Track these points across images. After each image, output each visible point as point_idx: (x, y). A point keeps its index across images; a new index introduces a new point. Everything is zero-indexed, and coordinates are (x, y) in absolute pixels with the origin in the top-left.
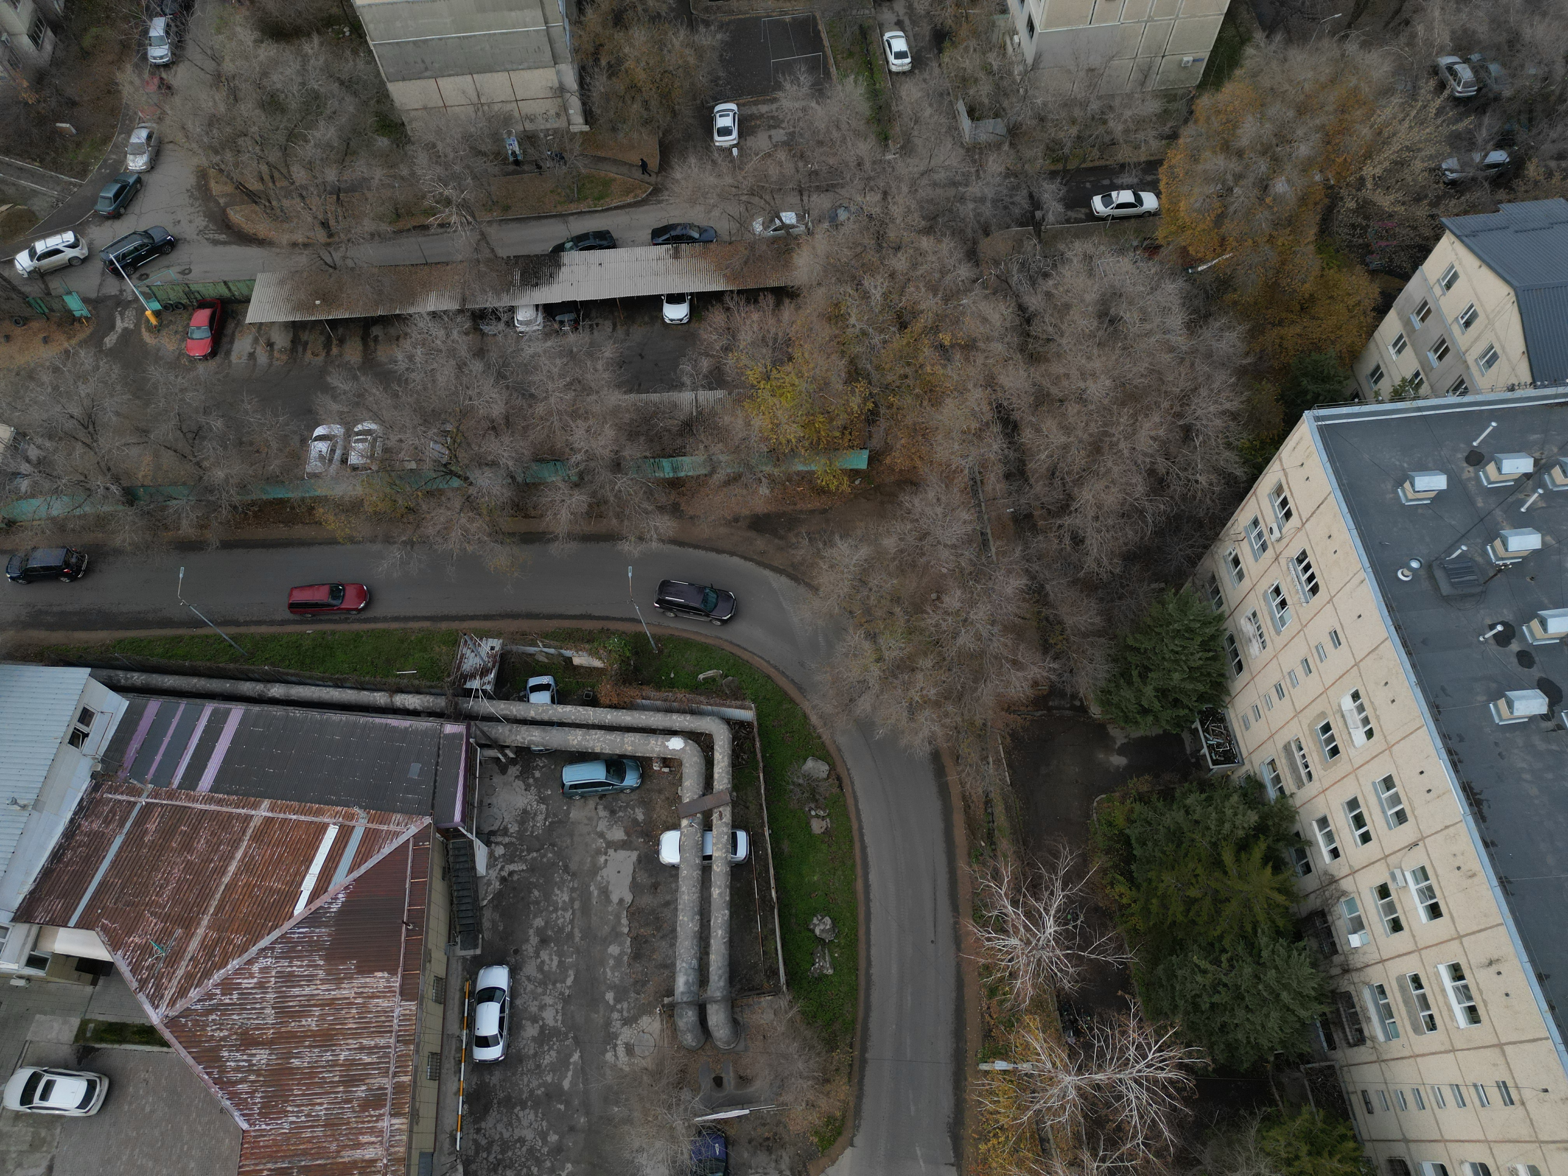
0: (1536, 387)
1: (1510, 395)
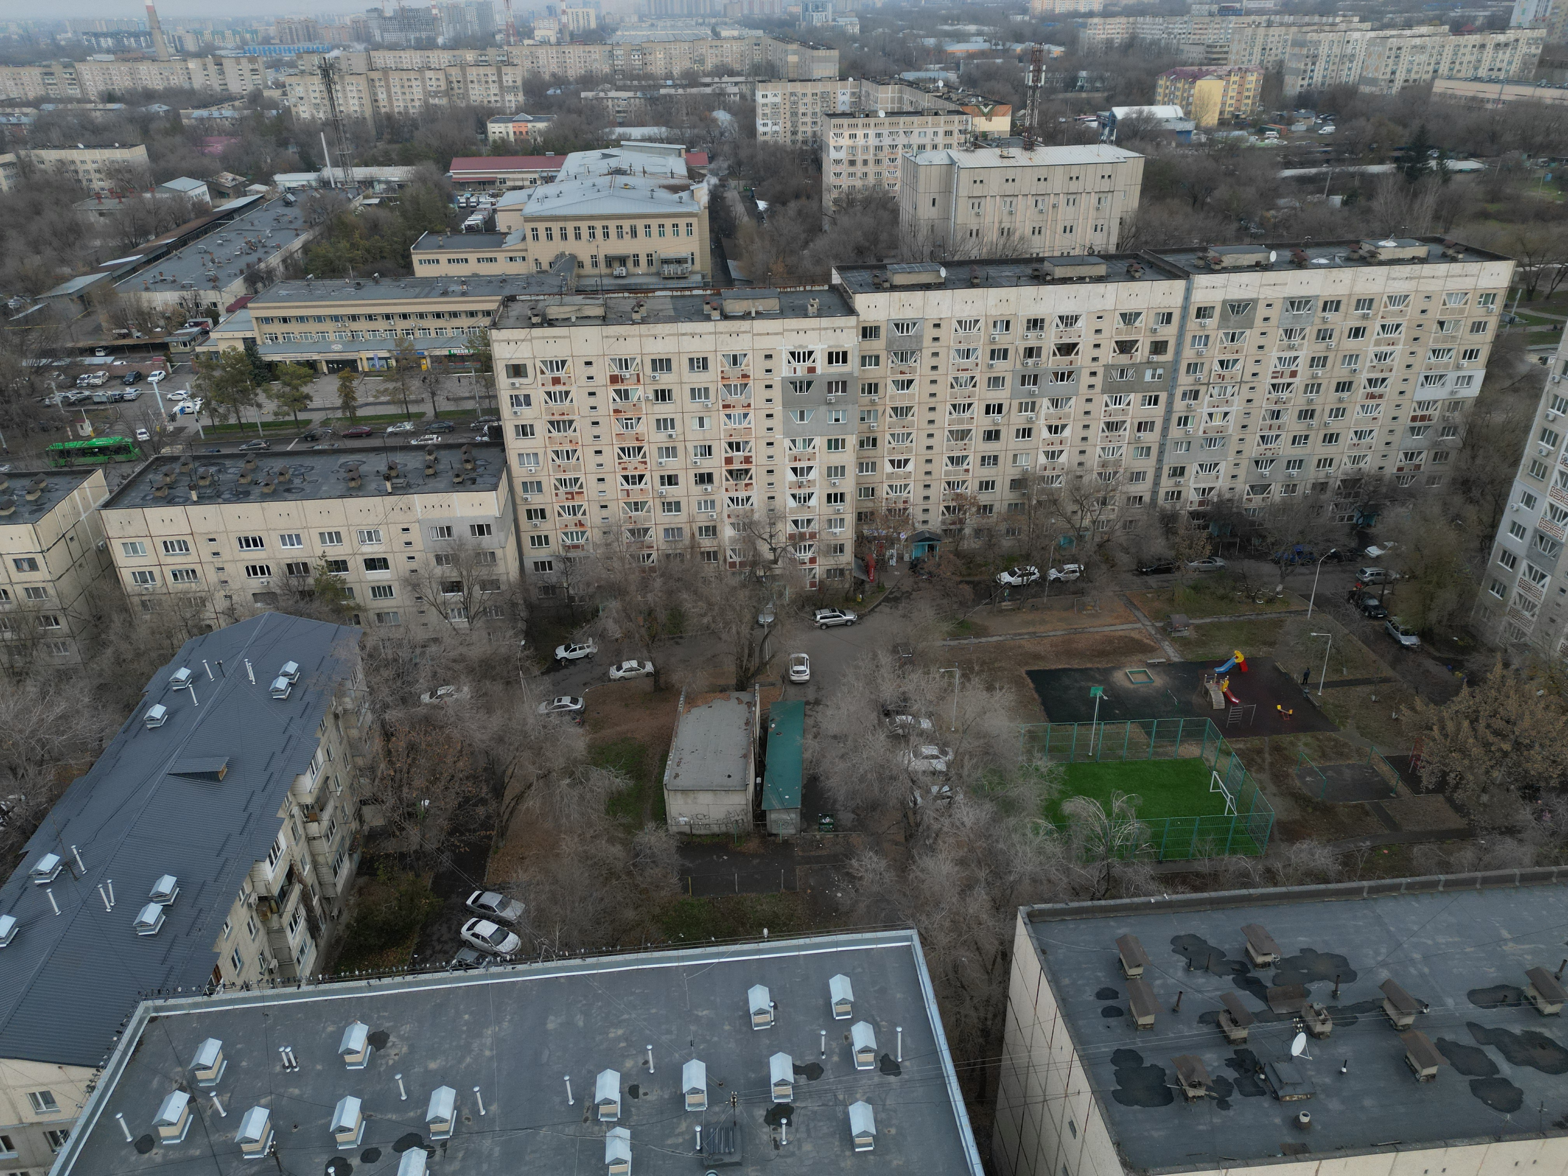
0: (104, 1067)
1: (96, 1094)
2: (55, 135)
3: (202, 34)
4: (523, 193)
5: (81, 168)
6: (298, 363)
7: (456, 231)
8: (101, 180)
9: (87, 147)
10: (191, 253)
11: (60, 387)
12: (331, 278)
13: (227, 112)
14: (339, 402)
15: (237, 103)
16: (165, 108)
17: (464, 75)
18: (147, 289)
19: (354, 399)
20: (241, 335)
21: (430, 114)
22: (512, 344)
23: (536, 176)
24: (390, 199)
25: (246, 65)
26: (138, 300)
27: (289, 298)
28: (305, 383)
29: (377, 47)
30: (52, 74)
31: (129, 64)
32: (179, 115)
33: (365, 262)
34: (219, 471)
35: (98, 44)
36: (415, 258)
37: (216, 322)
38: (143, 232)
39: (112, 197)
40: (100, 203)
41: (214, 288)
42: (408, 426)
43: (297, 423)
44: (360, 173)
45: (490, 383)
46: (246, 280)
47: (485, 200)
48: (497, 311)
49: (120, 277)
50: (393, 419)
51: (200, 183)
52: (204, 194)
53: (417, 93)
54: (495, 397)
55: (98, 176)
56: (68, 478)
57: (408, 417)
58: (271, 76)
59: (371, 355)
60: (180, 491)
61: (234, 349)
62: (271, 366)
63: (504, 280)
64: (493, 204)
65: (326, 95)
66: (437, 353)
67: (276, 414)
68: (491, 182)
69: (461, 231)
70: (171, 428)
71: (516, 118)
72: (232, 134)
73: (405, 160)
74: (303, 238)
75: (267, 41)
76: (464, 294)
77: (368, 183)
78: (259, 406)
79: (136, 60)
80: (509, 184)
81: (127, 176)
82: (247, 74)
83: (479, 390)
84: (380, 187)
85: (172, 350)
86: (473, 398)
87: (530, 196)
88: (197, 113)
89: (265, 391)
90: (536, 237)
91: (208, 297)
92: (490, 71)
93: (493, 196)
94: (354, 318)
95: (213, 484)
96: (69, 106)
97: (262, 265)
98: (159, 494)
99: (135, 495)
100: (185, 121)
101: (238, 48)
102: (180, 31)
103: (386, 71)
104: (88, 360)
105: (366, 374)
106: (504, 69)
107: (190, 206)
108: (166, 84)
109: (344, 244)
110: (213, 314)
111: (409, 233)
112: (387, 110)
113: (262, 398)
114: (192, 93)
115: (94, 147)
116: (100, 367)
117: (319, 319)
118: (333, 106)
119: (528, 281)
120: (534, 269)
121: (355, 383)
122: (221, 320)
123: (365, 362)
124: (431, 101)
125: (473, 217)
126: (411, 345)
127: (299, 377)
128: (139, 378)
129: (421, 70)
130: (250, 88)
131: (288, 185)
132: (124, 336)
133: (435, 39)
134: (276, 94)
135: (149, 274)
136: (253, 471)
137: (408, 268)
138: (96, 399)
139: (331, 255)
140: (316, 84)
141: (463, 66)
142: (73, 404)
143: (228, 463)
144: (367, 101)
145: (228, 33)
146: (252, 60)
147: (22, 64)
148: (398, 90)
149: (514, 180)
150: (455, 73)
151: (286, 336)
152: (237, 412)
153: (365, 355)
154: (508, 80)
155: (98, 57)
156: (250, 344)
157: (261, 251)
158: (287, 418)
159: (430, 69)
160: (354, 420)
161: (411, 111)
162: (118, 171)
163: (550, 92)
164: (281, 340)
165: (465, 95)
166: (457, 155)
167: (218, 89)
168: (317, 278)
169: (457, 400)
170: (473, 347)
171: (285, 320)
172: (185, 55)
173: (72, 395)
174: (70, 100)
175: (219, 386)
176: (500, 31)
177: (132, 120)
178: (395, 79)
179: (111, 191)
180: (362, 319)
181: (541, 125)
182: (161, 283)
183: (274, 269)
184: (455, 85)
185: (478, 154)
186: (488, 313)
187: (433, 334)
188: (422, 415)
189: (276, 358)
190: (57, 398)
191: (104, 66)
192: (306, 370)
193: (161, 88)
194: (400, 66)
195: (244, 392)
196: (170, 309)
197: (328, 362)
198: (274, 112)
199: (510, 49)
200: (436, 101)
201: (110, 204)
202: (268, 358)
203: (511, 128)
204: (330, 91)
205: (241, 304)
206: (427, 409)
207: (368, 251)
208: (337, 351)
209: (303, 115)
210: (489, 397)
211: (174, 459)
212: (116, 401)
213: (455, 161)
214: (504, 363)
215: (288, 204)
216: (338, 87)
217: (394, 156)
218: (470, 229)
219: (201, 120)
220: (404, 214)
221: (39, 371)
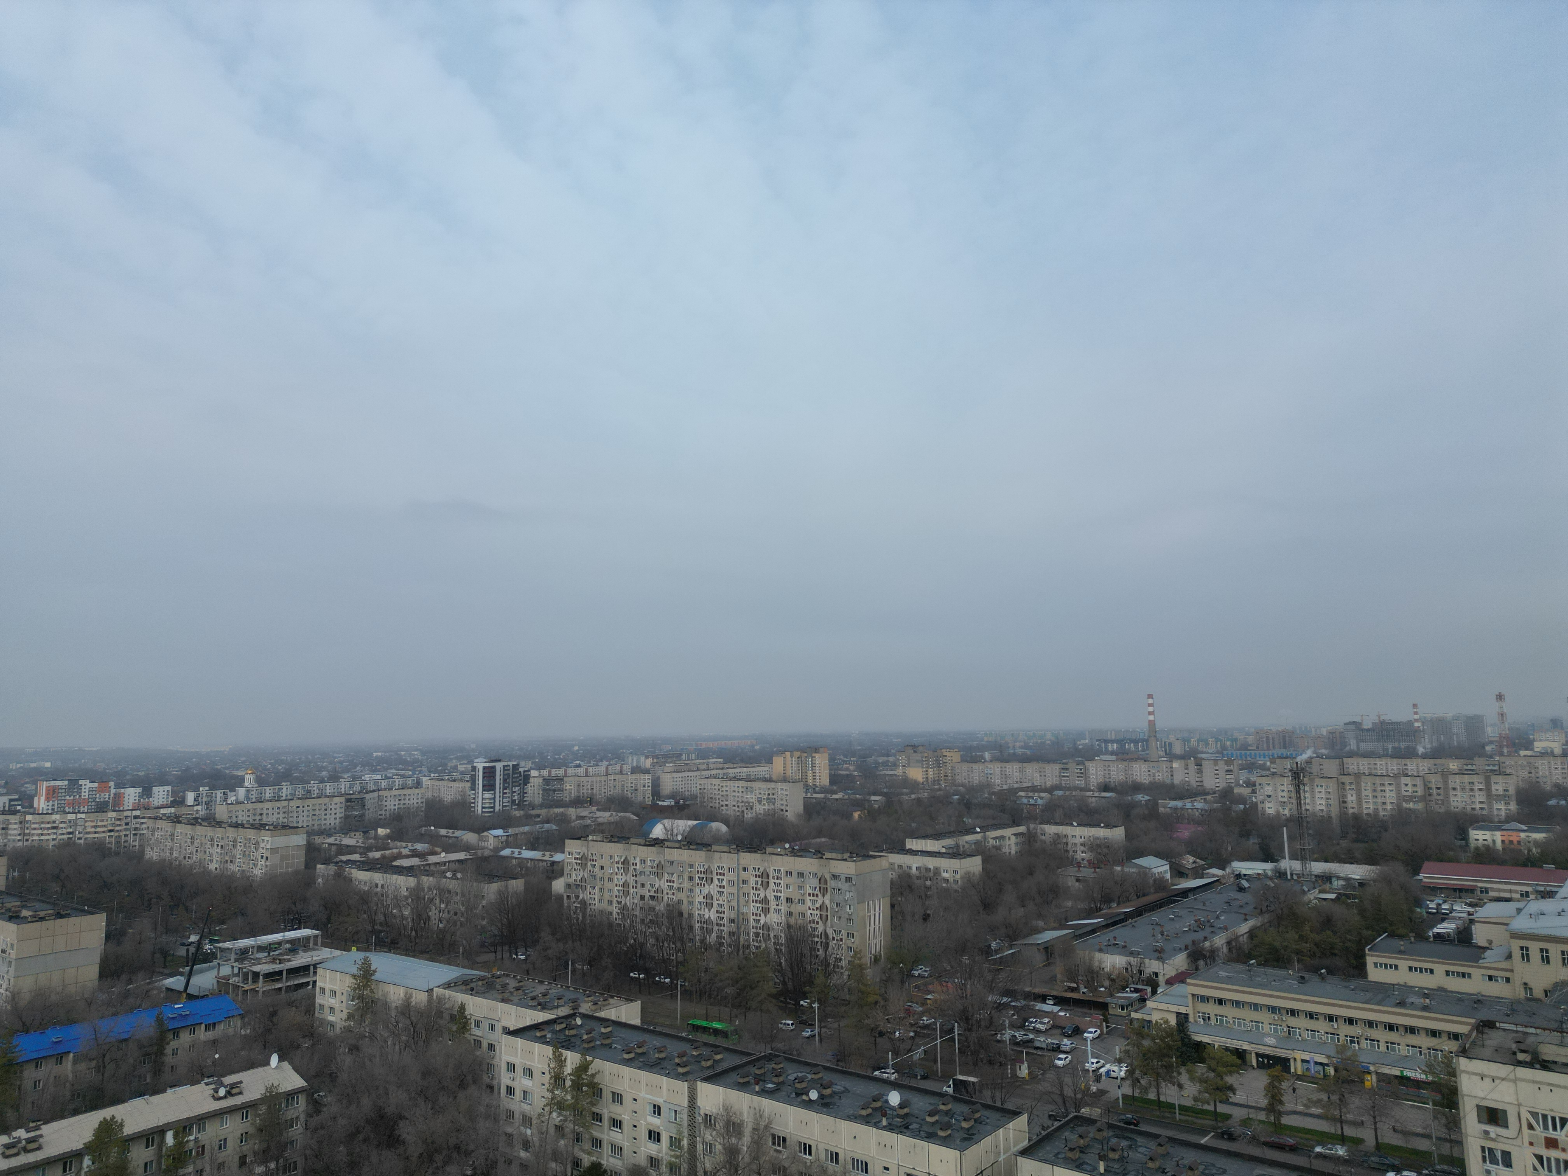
2: (1058, 814)
3: (1189, 741)
4: (1510, 907)
5: (1071, 841)
6: (1227, 1049)
7: (1421, 937)
8: (1084, 852)
9: (1079, 825)
10: (1143, 922)
11: (1013, 1026)
12: (1274, 967)
13: (1199, 804)
14: (1264, 1102)
15: (1209, 797)
16: (1147, 798)
17: (1446, 782)
18: (1101, 950)
19: (1281, 1103)
20: (1175, 1009)
21: (1402, 818)
22: (1487, 1081)
23: (1529, 889)
24: (1347, 896)
25: (1222, 766)
26: (1091, 959)
27: (1228, 980)
28: (1231, 1073)
29: (1351, 755)
30: (1067, 769)
31: (1126, 763)
32: (1157, 804)
33: (1313, 956)
34: (1130, 1147)
35: (1106, 748)
36: (1370, 960)
37: (1154, 992)
38: (1107, 900)
39: (1090, 867)
40: (1079, 871)
41: (1158, 959)
42: (1341, 1151)
43: (1215, 1114)
44: (1319, 867)
45: (1454, 1123)
46: (1189, 956)
47: (1461, 909)
48: (1468, 1036)
49: (1081, 936)
50: (1324, 1138)
51: (1165, 862)
52: (1165, 872)
53: (1390, 796)
54: (1460, 1143)
55: (1082, 848)
56: (998, 1115)
57: (1343, 1140)
58: (1243, 776)
59: (1306, 1056)
60: (1090, 1158)
61: (1167, 1022)
62: (1200, 1046)
63: (1478, 1001)
64: (1469, 914)
65: (1293, 795)
66: (1386, 1070)
67: (1196, 1099)
68: (1470, 891)
69: (1427, 939)
70: (1094, 1089)
71: (1506, 826)
72: (1199, 823)
73: (1369, 860)
74: (1251, 923)
75: (1245, 747)
76: (1425, 1008)
77: (1327, 878)
78: (1180, 1086)
79: (1131, 760)
80: (1492, 894)
81: (1105, 851)
82: (1222, 773)
83: (1438, 1129)
84: (1336, 884)
85: (1111, 1011)
86: (1428, 1136)
87: (1519, 911)
88: (1173, 803)
89: (1188, 1071)
90: (1526, 957)
91: (1152, 966)
92: (1475, 779)
93: (1470, 905)
94: (1293, 1012)
95: (1122, 1159)
96: (1074, 793)
97: (1207, 944)
98: (1070, 1155)
99: (1049, 1149)
100: (1161, 810)
101: (1218, 752)
102: (1172, 738)
103: (1358, 776)
104: (1039, 1006)
105: (1299, 1078)
106: (1494, 778)
107: (1151, 882)
108: (1151, 779)
109: (1292, 935)
110: (1153, 983)
111: (1366, 933)
112: (1355, 811)
113: (1184, 1078)
114: (1172, 786)
115: (1085, 825)
116: (1047, 1014)
117: (1256, 1007)
118: (1299, 804)
119: (1513, 1008)
120: (1522, 994)
121: (1285, 1085)
122: (1159, 990)
123: (1299, 1063)
124: (1405, 805)
125: (1444, 925)
126: (1355, 1054)
127: (1226, 1065)
128: (1077, 1032)
129: (1396, 776)
130: (1222, 785)
131: (1244, 872)
132: (1073, 990)
133: (1415, 749)
134: (1245, 791)
135: (1105, 937)
136: (1164, 1156)
137: (1360, 970)
138: (1037, 1044)
139: (1277, 944)
140: (1285, 786)
141: (1445, 774)
142: (1017, 1044)
143: (1140, 1140)
144: (1334, 802)
145: (1211, 741)
146: (1228, 762)
147: (1048, 761)
148: (1369, 793)
149: (1499, 890)
150: (1435, 781)
151: (1220, 1018)
152: (1158, 1087)
153: (1300, 1055)
154: (1498, 787)
155: (1103, 757)
156: (1183, 1018)
157: (1208, 930)
158: (1206, 1107)
159: (1406, 775)
160: (1278, 1127)
161: (1382, 813)
162: (1099, 846)
163: (1552, 802)
164: (1213, 1021)
165: (1446, 801)
166: (1429, 858)
167: (1194, 783)
168: (1259, 964)
169: (1406, 1134)
170: (1432, 1073)
171: (1220, 1002)
172: (1171, 756)
173: (1019, 1035)
174: (1076, 788)
175: (1146, 1056)
176: (1491, 743)
177: (1118, 806)
178: (1367, 784)
179: (1089, 862)
180: (1302, 1016)
181: (1539, 836)
182: (1113, 947)
183: (1218, 949)
184: (1434, 792)
185: (1455, 860)
186: (1455, 1036)
187: (1383, 1048)
188: (1358, 1141)
189: (1206, 1039)
190: (1007, 1035)
191: (1107, 764)
192: (1234, 1059)
193: (1147, 782)
194: (1373, 772)
195: (1169, 1067)
196: (1116, 972)
197: (1258, 1055)
198: (1242, 807)
199: (1502, 759)
200: (1411, 805)
201: (1087, 872)
202: (1198, 1038)
203: (1498, 836)
204: (1298, 792)
205: (1180, 978)
206: (1367, 1135)
207: (1317, 945)
208: (1270, 1045)
209: (1269, 811)
210: (1451, 1141)
211: (1091, 1122)
212: (1053, 1050)
213: (1427, 865)
214: (1475, 1102)
215: (1241, 889)
216: (1307, 788)
217: (1357, 855)
218: (1439, 937)
219: (1175, 809)
220: (1362, 912)
221: (1000, 1007)
